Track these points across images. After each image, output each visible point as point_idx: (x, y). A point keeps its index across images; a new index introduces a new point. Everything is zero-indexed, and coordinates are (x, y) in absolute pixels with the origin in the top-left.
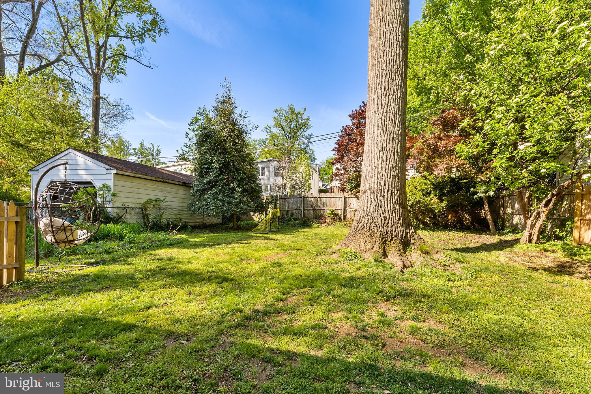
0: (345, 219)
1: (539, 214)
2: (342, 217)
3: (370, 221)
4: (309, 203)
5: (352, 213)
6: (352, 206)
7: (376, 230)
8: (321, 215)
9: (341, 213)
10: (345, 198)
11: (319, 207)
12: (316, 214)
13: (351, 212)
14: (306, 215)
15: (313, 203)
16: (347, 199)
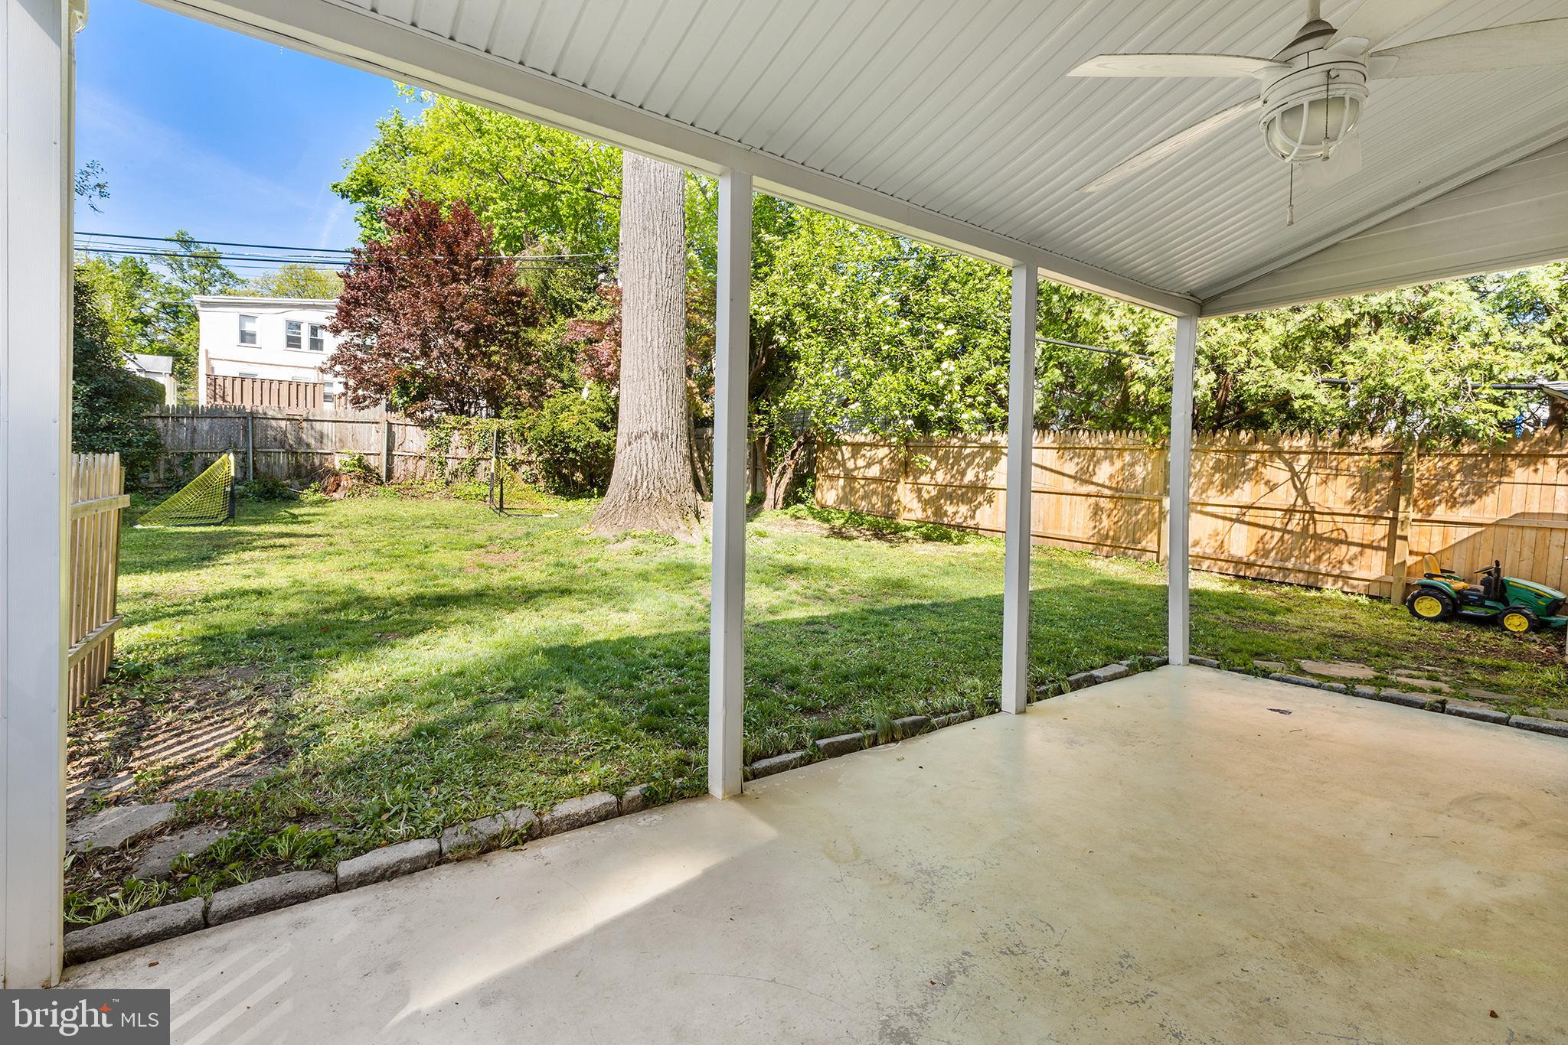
0: (389, 477)
1: (784, 468)
2: (383, 475)
3: (658, 484)
4: (270, 432)
5: (410, 462)
6: (408, 446)
7: (669, 499)
8: (314, 469)
9: (378, 463)
10: (390, 425)
11: (308, 445)
12: (298, 466)
13: (405, 461)
14: (262, 469)
15: (285, 433)
16: (395, 429)
